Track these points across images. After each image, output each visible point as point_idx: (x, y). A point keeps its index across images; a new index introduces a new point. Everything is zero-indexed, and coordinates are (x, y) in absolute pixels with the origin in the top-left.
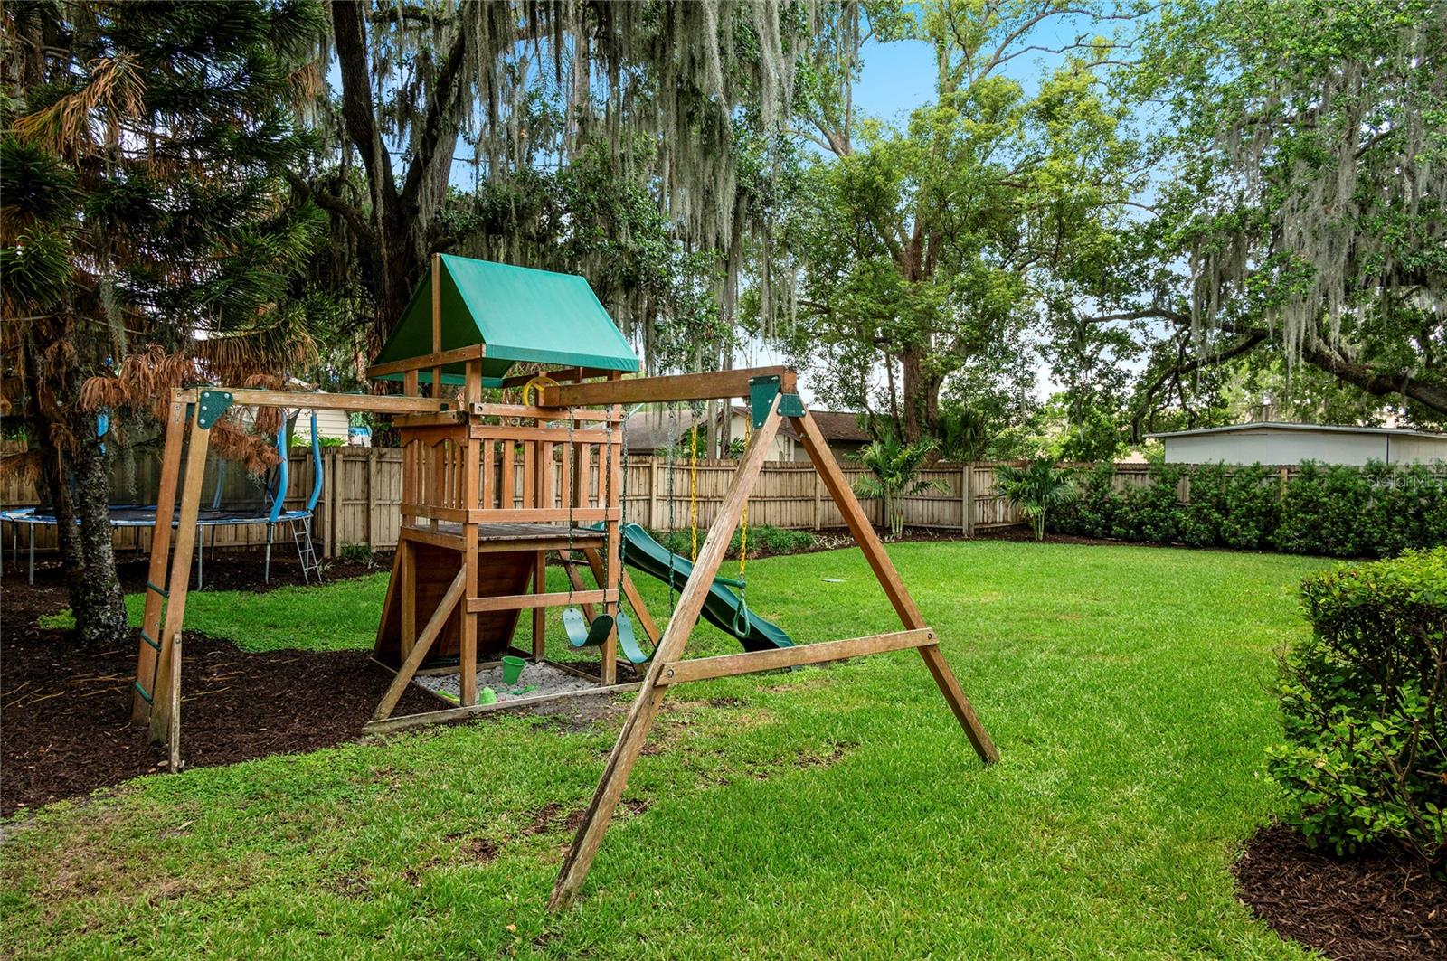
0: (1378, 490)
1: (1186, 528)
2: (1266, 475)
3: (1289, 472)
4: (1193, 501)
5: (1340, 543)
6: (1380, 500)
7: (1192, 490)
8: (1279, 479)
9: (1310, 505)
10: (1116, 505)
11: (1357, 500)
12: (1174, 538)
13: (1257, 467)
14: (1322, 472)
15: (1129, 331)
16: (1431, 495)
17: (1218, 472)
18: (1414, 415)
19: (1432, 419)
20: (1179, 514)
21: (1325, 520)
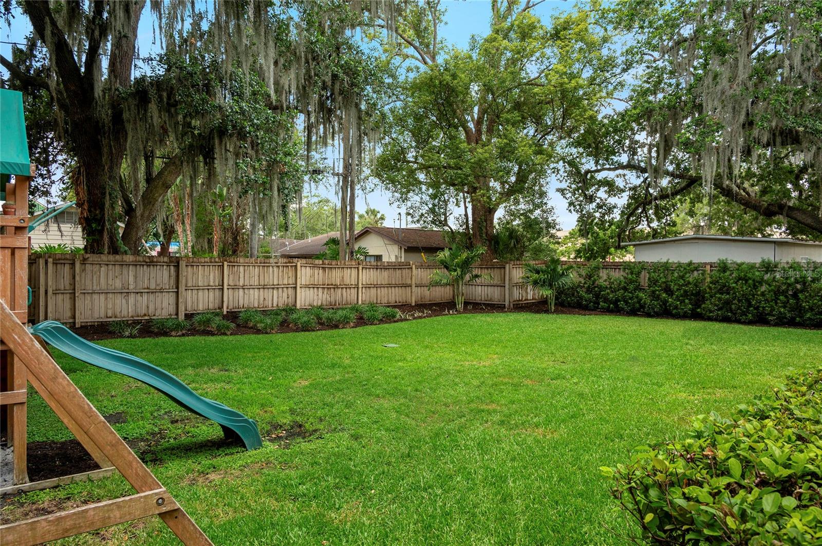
0: (768, 280)
1: (645, 304)
2: (696, 269)
3: (711, 267)
4: (650, 286)
5: (744, 314)
6: (770, 285)
7: (649, 279)
8: (704, 271)
9: (725, 289)
10: (601, 288)
11: (754, 285)
12: (639, 310)
13: (690, 264)
14: (732, 267)
15: (616, 179)
16: (803, 281)
17: (666, 267)
18: (791, 231)
19: (802, 233)
20: (641, 295)
21: (734, 298)
